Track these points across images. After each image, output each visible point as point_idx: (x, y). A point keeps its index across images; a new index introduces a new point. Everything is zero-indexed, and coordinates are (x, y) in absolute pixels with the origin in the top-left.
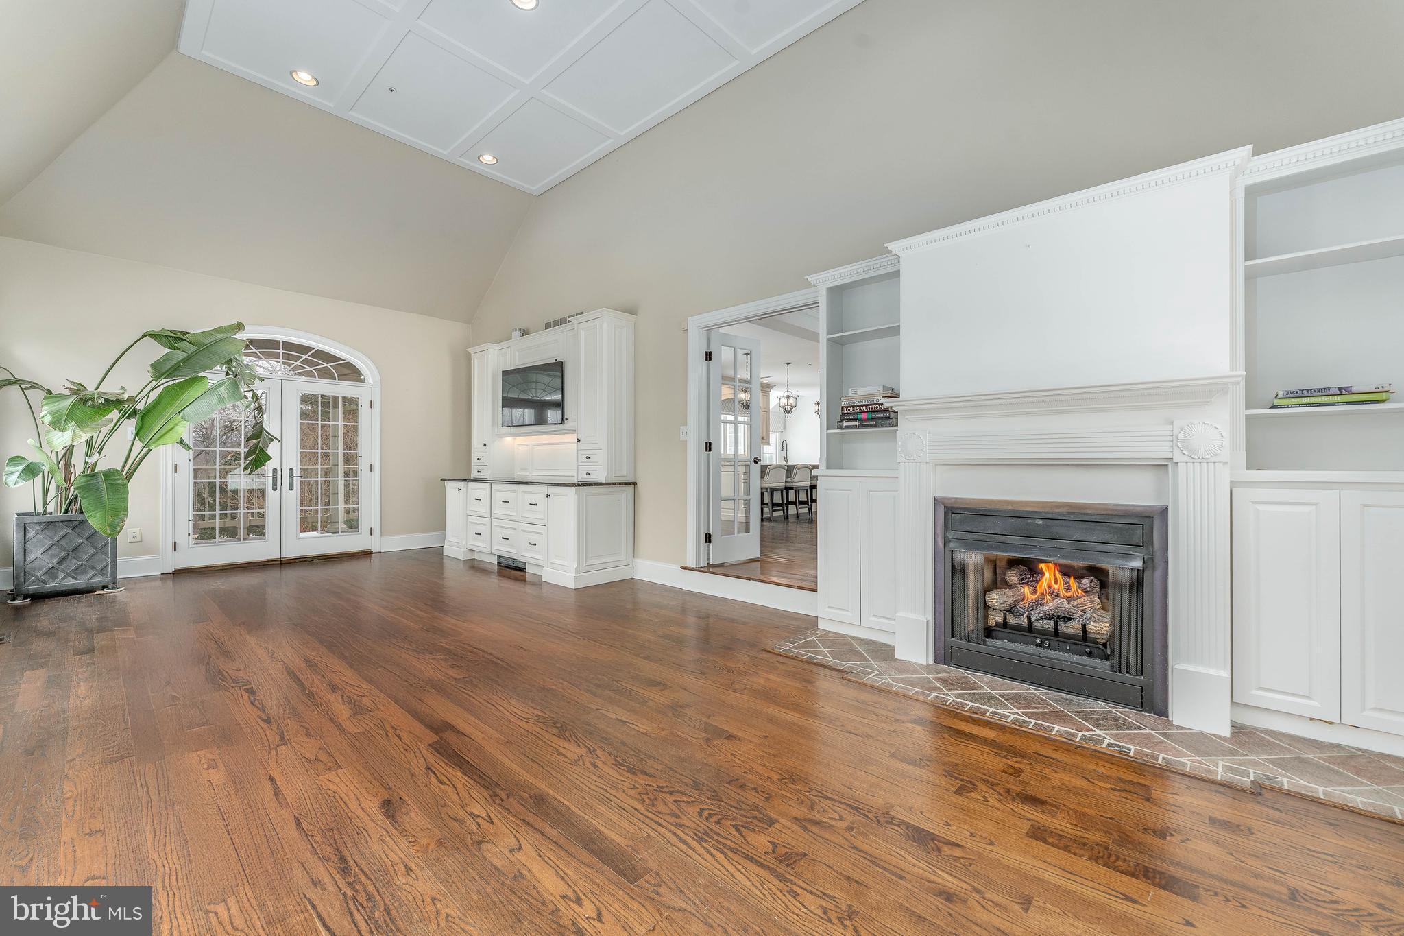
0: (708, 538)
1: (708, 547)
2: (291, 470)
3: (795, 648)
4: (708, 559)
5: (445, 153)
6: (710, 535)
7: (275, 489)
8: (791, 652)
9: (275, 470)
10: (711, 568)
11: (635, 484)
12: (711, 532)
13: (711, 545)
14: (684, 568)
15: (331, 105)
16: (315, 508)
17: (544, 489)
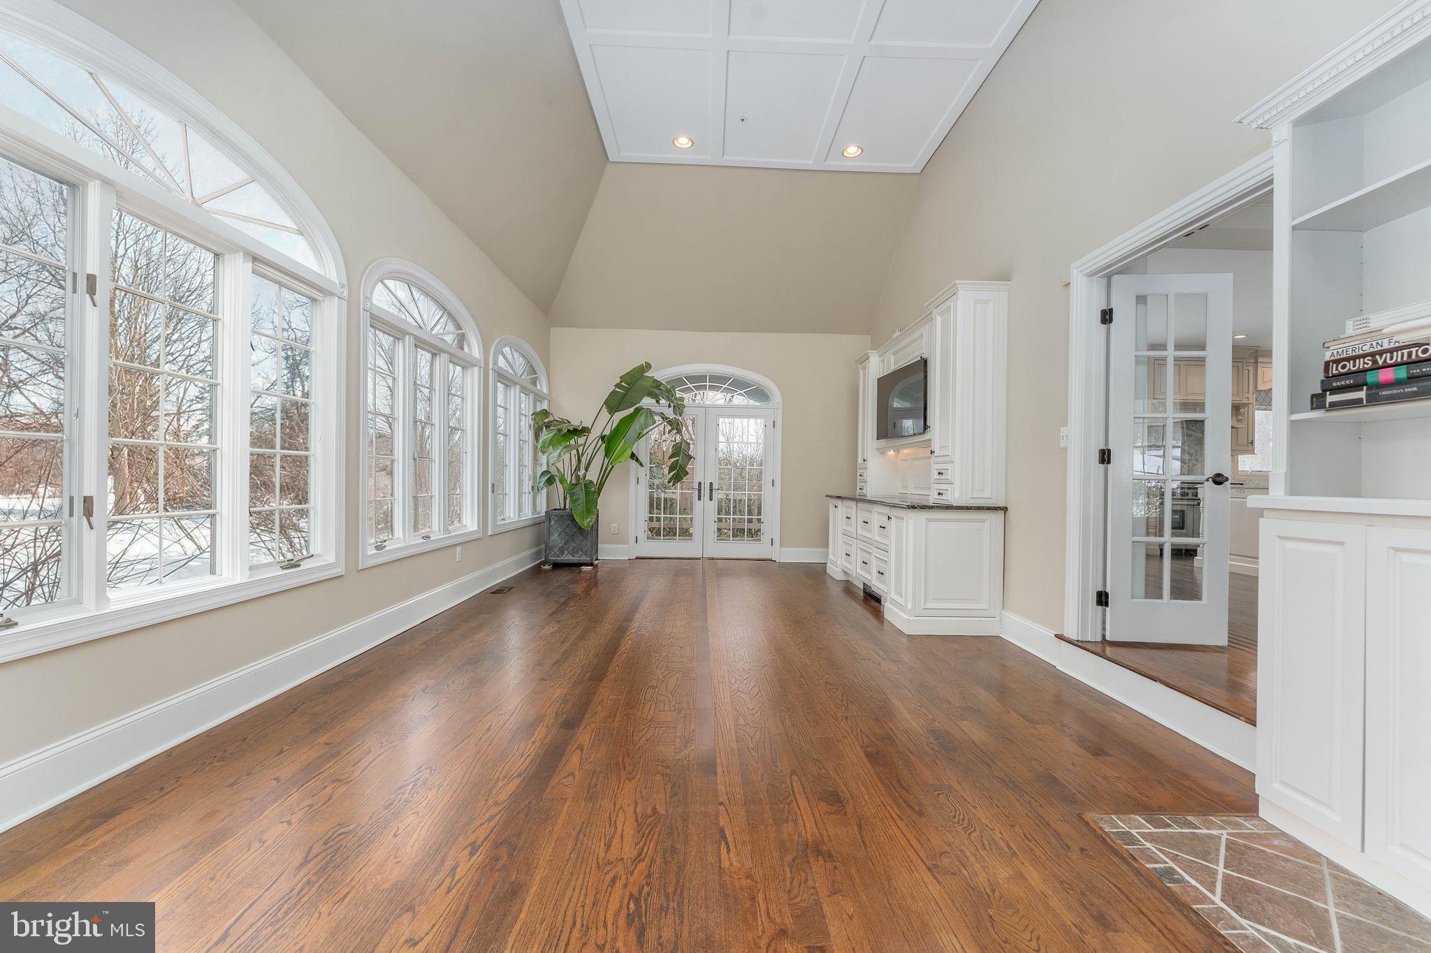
0: (1103, 599)
1: (1104, 612)
2: (711, 483)
3: (1150, 837)
4: (1104, 629)
5: (811, 162)
6: (1107, 595)
7: (699, 499)
8: (1133, 841)
9: (700, 483)
10: (1106, 648)
11: (1005, 509)
12: (1108, 590)
13: (1108, 609)
14: (1059, 637)
15: (709, 157)
16: (721, 516)
17: (886, 510)
